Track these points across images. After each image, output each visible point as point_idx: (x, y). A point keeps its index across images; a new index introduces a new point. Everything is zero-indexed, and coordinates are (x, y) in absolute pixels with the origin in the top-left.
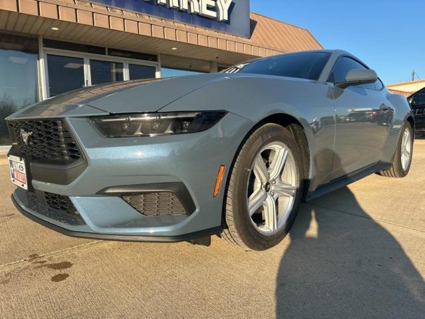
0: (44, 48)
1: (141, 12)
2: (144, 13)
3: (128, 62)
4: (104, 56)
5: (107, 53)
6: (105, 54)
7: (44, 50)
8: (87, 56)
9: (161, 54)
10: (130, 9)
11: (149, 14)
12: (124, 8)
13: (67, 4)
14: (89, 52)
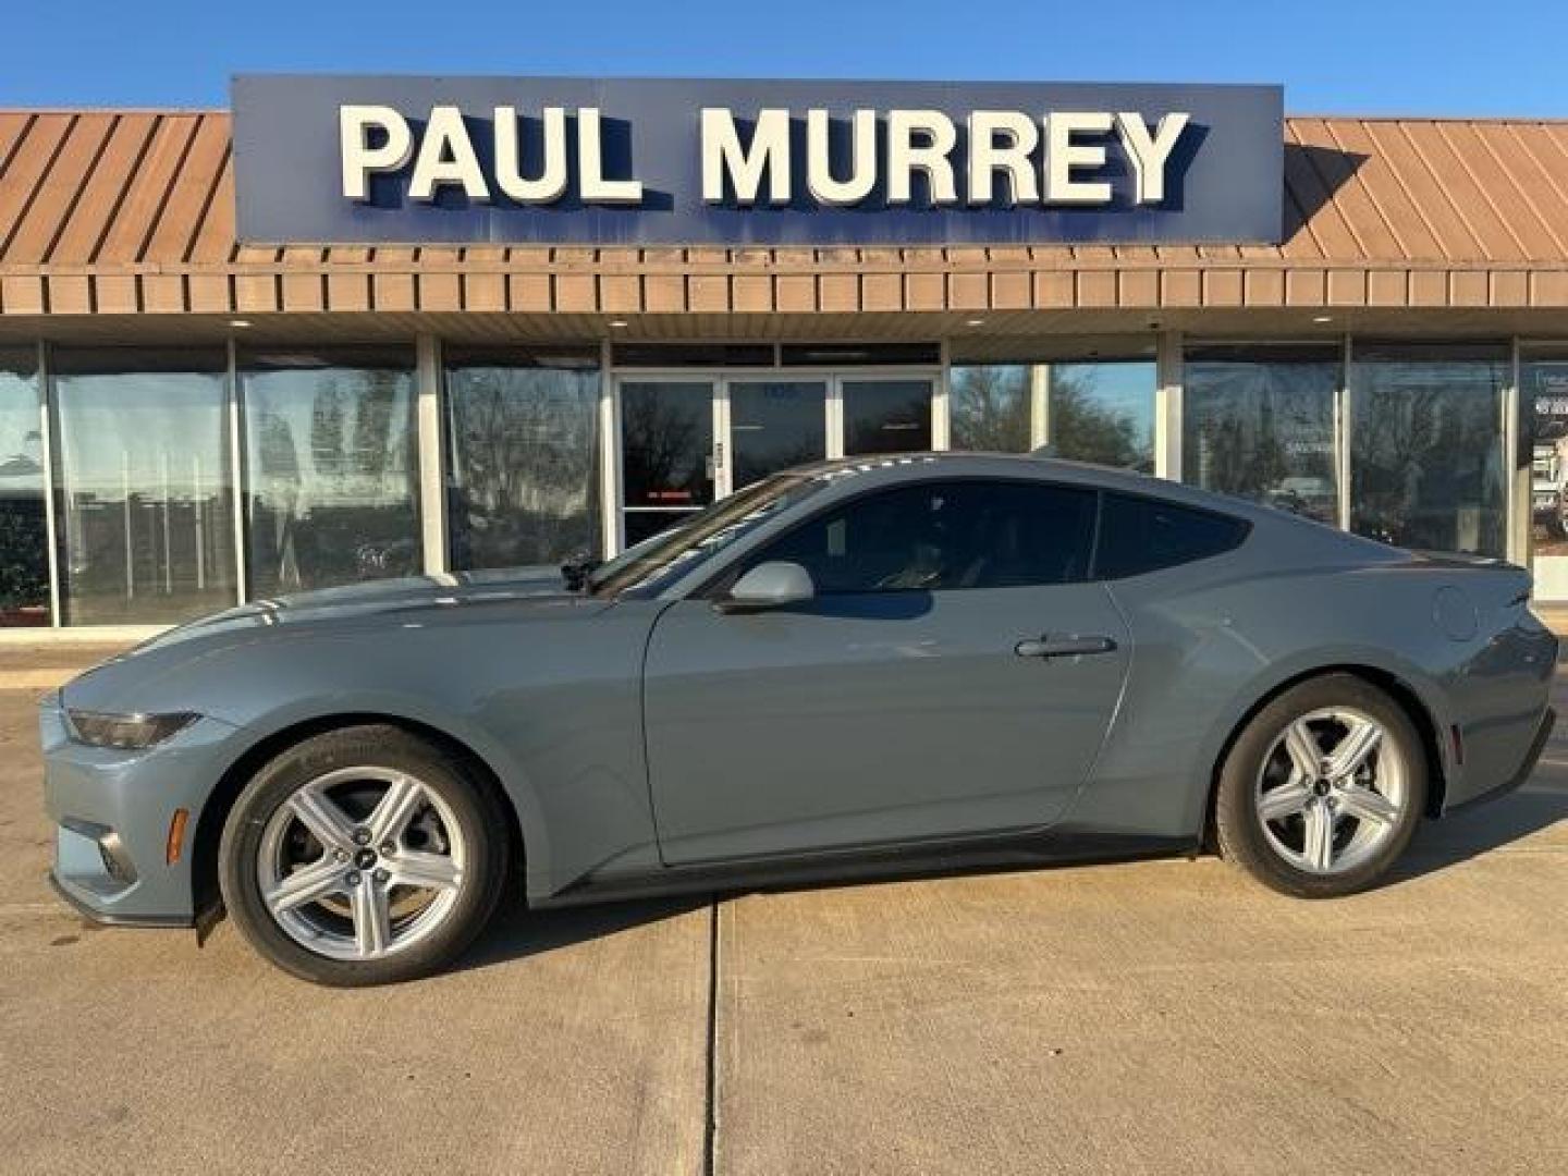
0: (616, 370)
1: (830, 242)
2: (840, 241)
3: (839, 379)
4: (770, 369)
5: (778, 362)
6: (772, 364)
7: (613, 375)
8: (722, 376)
9: (952, 339)
10: (796, 242)
11: (856, 242)
12: (777, 242)
13: (619, 268)
14: (729, 364)
